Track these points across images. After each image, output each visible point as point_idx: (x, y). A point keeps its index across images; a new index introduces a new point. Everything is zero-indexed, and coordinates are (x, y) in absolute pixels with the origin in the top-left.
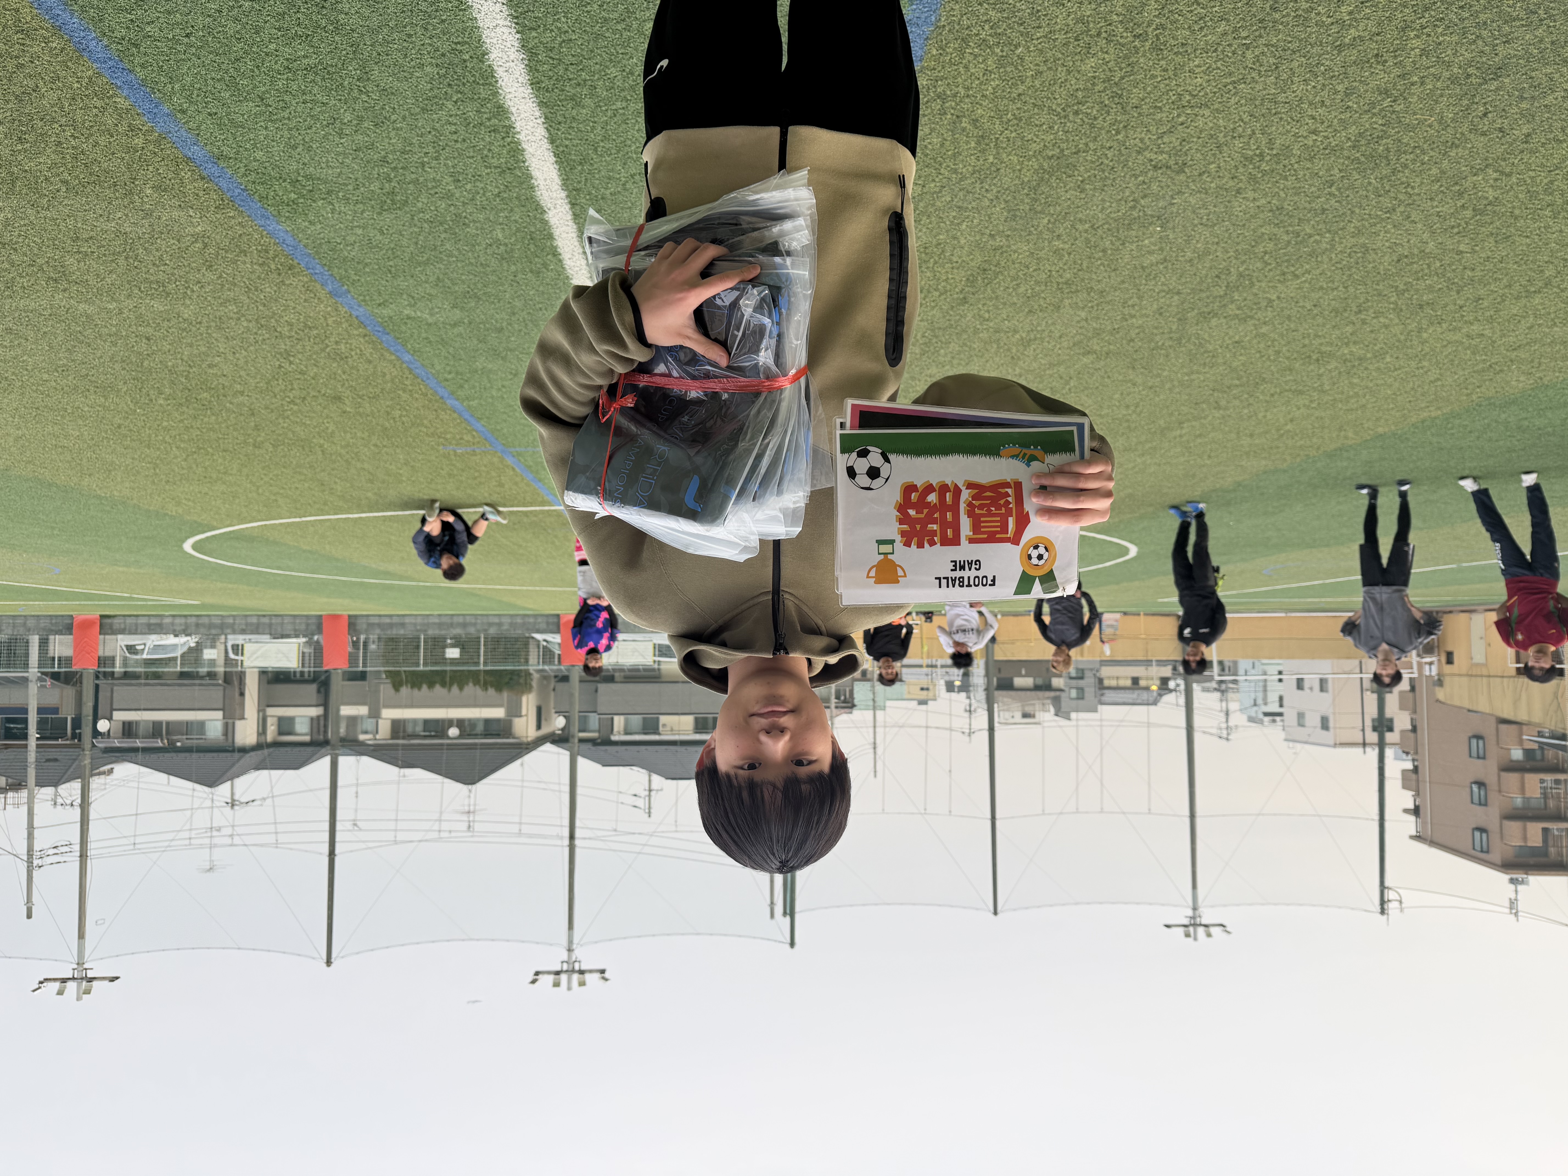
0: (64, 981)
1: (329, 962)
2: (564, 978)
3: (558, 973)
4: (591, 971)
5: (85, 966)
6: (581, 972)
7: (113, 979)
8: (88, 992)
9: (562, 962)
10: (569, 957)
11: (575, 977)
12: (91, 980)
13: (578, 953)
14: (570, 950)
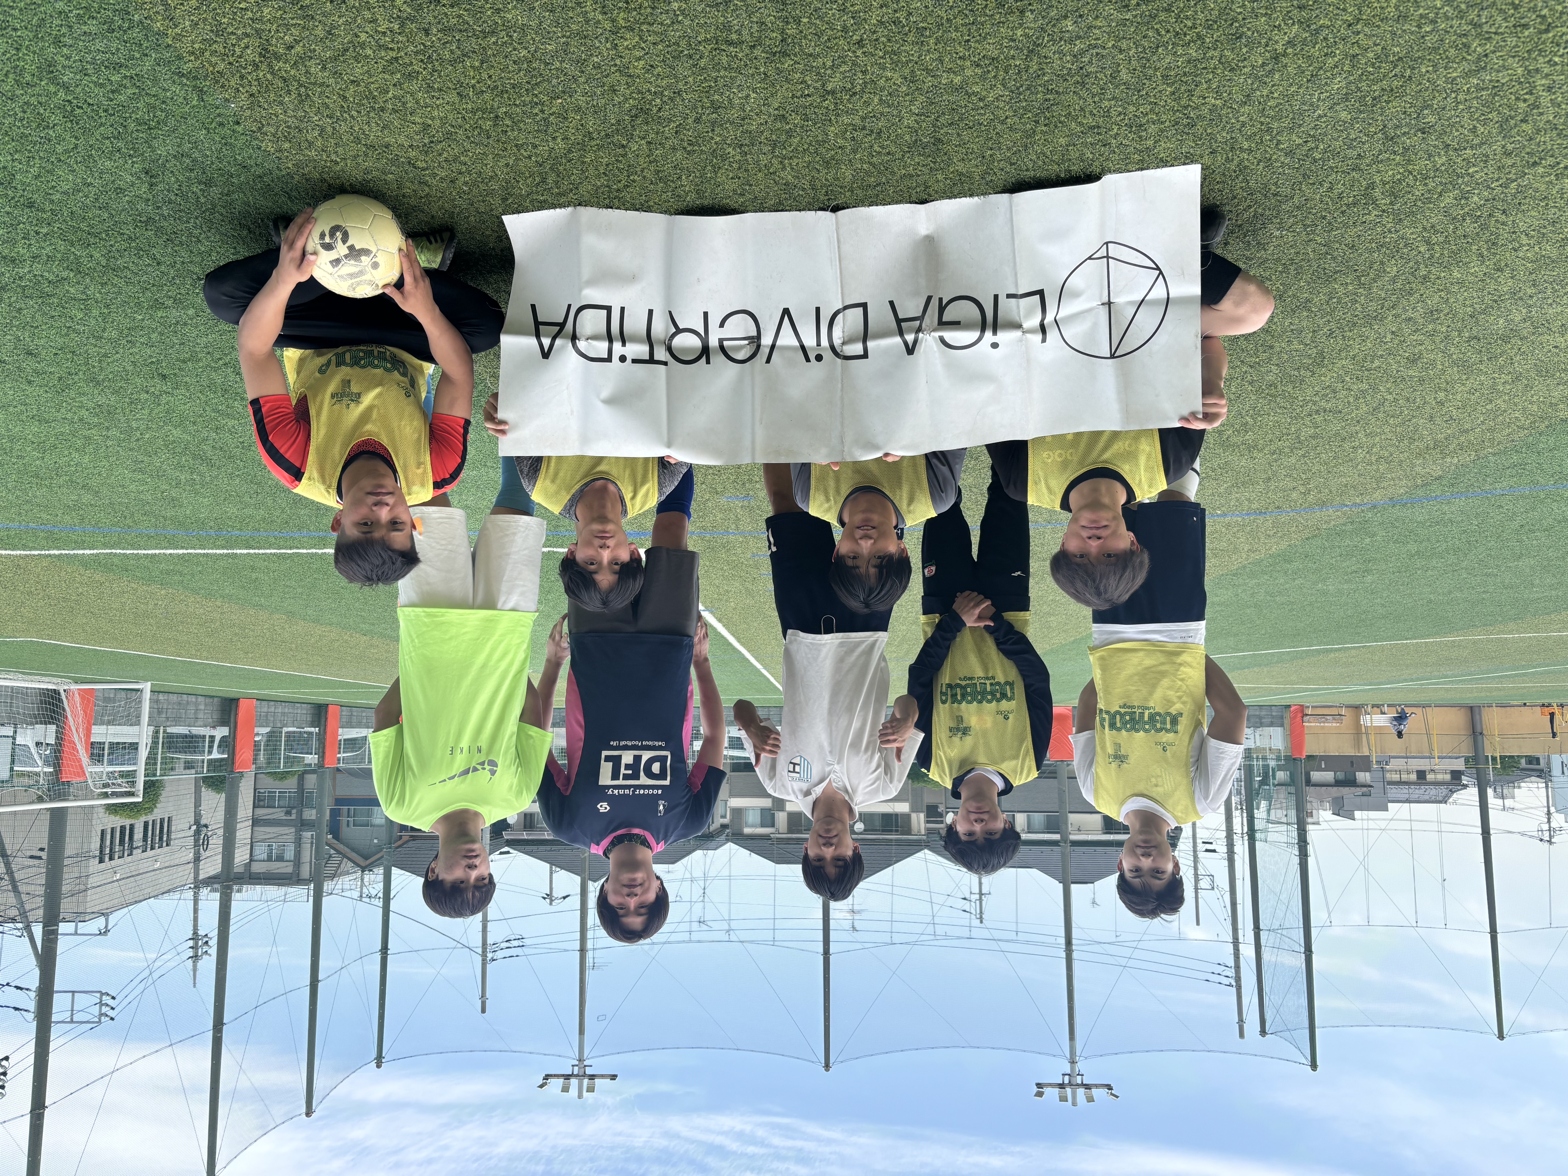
0: (567, 1077)
1: (827, 1066)
2: (1069, 1090)
3: (1062, 1086)
4: (1097, 1086)
5: (586, 1063)
6: (1088, 1087)
7: (613, 1077)
8: (591, 1089)
9: (1064, 1075)
10: (1072, 1069)
11: (1081, 1092)
12: (592, 1077)
13: (1080, 1066)
14: (1073, 1062)
